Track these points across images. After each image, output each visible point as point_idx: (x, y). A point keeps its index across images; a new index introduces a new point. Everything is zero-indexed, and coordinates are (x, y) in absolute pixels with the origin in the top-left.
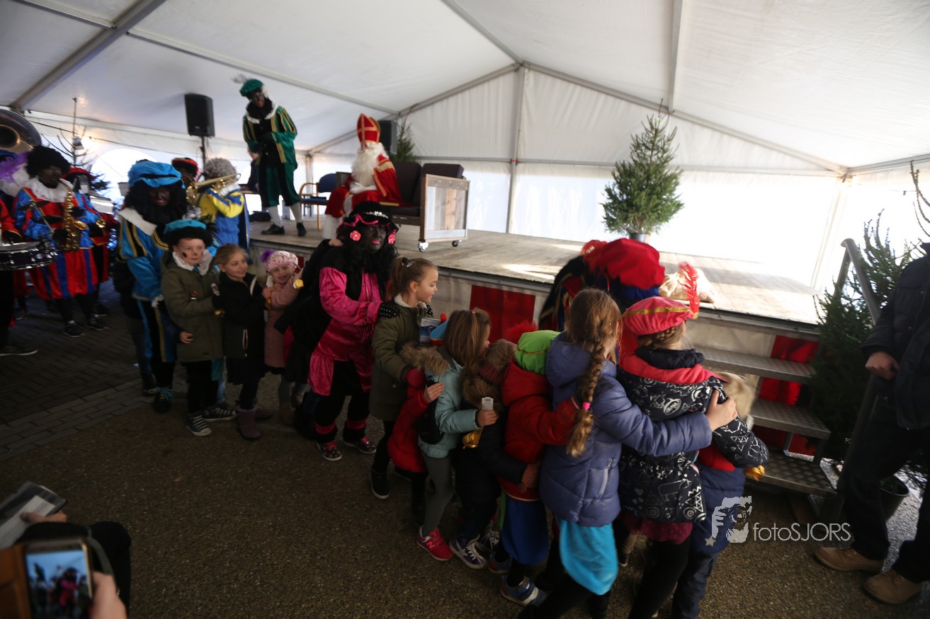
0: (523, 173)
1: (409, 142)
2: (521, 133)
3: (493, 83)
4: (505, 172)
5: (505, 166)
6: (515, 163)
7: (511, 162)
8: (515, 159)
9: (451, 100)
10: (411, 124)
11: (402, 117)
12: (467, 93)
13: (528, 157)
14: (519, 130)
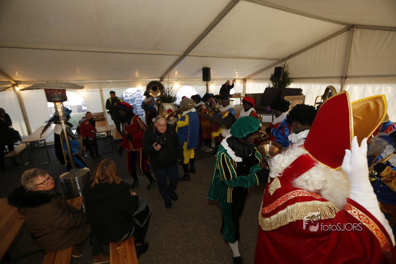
0: (350, 83)
1: (287, 72)
2: (349, 62)
3: (334, 39)
4: (338, 83)
5: (338, 80)
6: (344, 78)
7: (342, 77)
8: (345, 76)
9: (310, 50)
10: (288, 64)
11: (284, 61)
12: (318, 46)
13: (353, 74)
14: (348, 61)
